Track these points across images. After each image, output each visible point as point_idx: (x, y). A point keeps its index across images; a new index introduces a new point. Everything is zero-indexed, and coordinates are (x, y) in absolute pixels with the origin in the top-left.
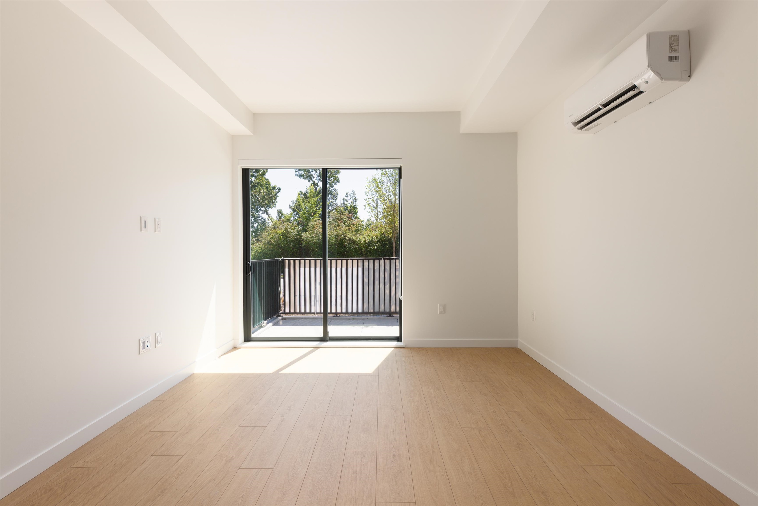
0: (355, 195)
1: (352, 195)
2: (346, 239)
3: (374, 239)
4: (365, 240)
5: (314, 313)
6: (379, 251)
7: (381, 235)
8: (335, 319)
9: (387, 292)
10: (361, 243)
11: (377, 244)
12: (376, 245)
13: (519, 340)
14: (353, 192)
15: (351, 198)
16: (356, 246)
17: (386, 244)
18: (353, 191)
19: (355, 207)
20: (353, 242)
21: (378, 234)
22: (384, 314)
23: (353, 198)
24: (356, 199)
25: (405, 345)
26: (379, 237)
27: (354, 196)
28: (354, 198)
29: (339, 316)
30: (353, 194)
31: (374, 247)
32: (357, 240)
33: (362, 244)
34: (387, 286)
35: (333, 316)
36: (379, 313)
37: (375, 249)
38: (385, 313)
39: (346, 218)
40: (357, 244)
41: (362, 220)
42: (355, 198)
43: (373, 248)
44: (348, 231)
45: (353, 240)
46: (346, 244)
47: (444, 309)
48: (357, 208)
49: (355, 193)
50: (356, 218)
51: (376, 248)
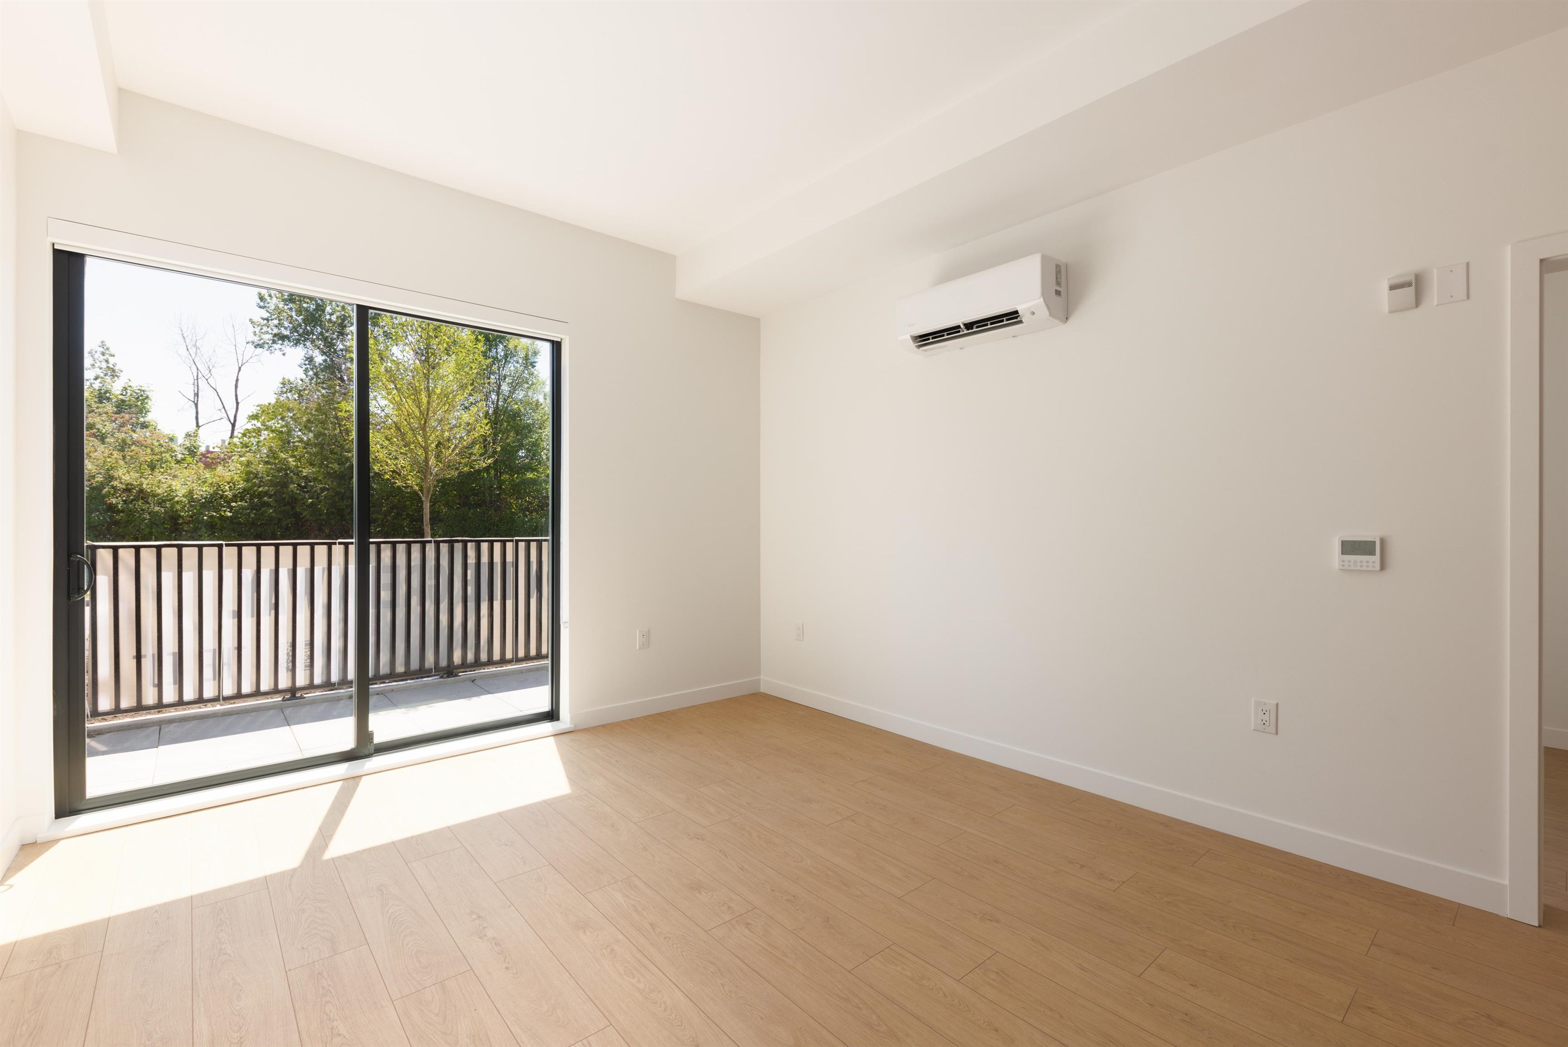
0: (111, 360)
1: (101, 356)
2: (113, 487)
3: (222, 490)
4: (191, 492)
5: (215, 700)
6: (240, 523)
7: (247, 481)
8: (294, 706)
9: (444, 618)
10: (174, 498)
11: (233, 504)
12: (231, 508)
13: (762, 677)
14: (102, 349)
15: (93, 365)
16: (157, 509)
17: (267, 505)
18: (103, 344)
19: (142, 396)
20: (143, 495)
21: (236, 477)
22: (435, 674)
23: (104, 365)
24: (114, 371)
25: (574, 724)
26: (242, 485)
27: (107, 361)
28: (108, 367)
29: (302, 697)
30: (103, 354)
31: (225, 511)
32: (160, 491)
33: (177, 502)
34: (444, 606)
35: (281, 699)
36: (422, 672)
37: (227, 518)
38: (438, 670)
39: (106, 423)
40: (161, 503)
41: (166, 433)
42: (111, 366)
43: (220, 514)
44: (122, 463)
45: (141, 491)
46: (114, 501)
47: (647, 637)
48: (147, 397)
49: (112, 351)
50: (144, 426)
51: (229, 514)
